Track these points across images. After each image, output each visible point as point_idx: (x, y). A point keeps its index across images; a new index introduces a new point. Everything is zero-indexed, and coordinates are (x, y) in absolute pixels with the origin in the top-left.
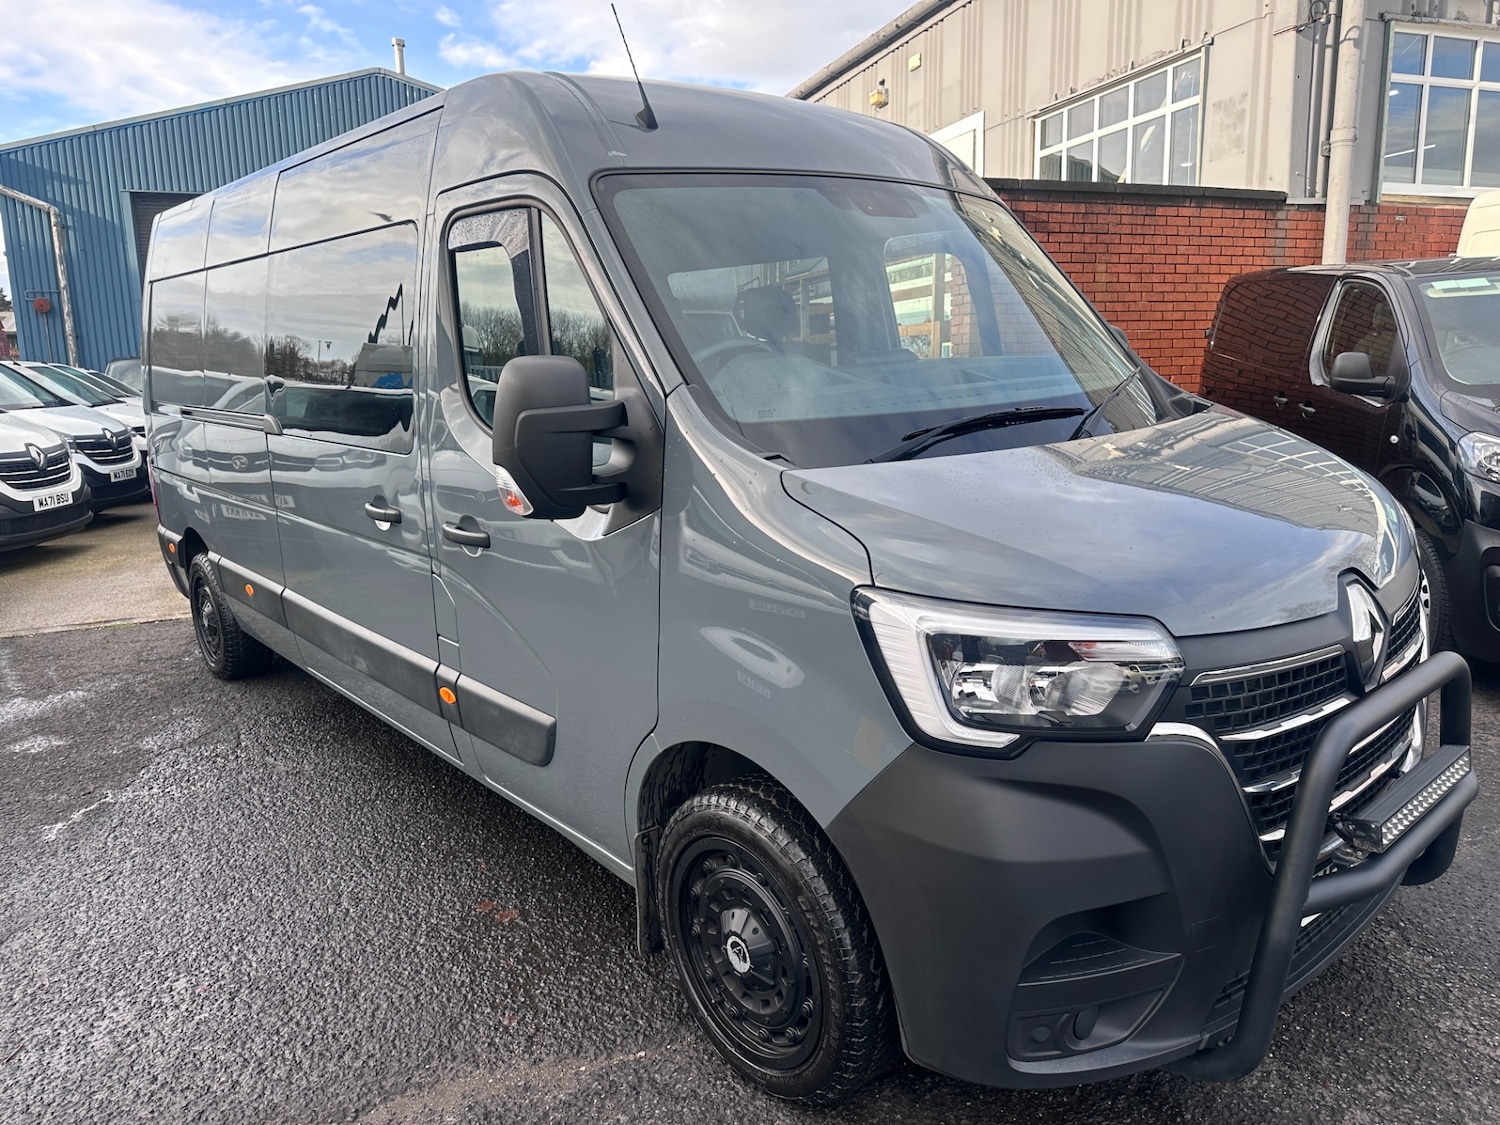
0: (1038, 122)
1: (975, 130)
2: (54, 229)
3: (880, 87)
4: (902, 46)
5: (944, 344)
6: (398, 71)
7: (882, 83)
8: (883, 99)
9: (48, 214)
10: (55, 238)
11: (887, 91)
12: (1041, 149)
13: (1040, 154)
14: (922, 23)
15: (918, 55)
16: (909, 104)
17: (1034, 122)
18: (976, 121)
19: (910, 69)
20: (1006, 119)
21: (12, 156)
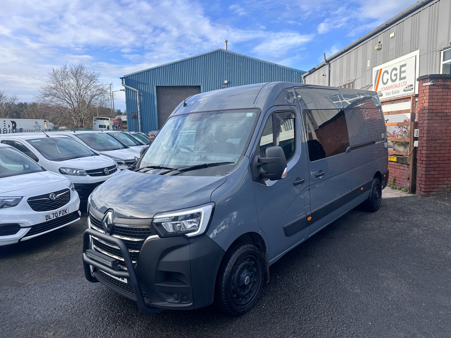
0: (442, 52)
1: (416, 56)
2: (137, 96)
3: (379, 44)
4: (388, 30)
5: (415, 130)
6: (225, 49)
7: (380, 42)
8: (380, 47)
9: (136, 92)
10: (138, 98)
11: (381, 45)
12: (443, 61)
13: (442, 63)
14: (395, 22)
15: (394, 33)
16: (390, 49)
17: (441, 52)
18: (417, 53)
19: (390, 37)
20: (429, 52)
21: (129, 78)
